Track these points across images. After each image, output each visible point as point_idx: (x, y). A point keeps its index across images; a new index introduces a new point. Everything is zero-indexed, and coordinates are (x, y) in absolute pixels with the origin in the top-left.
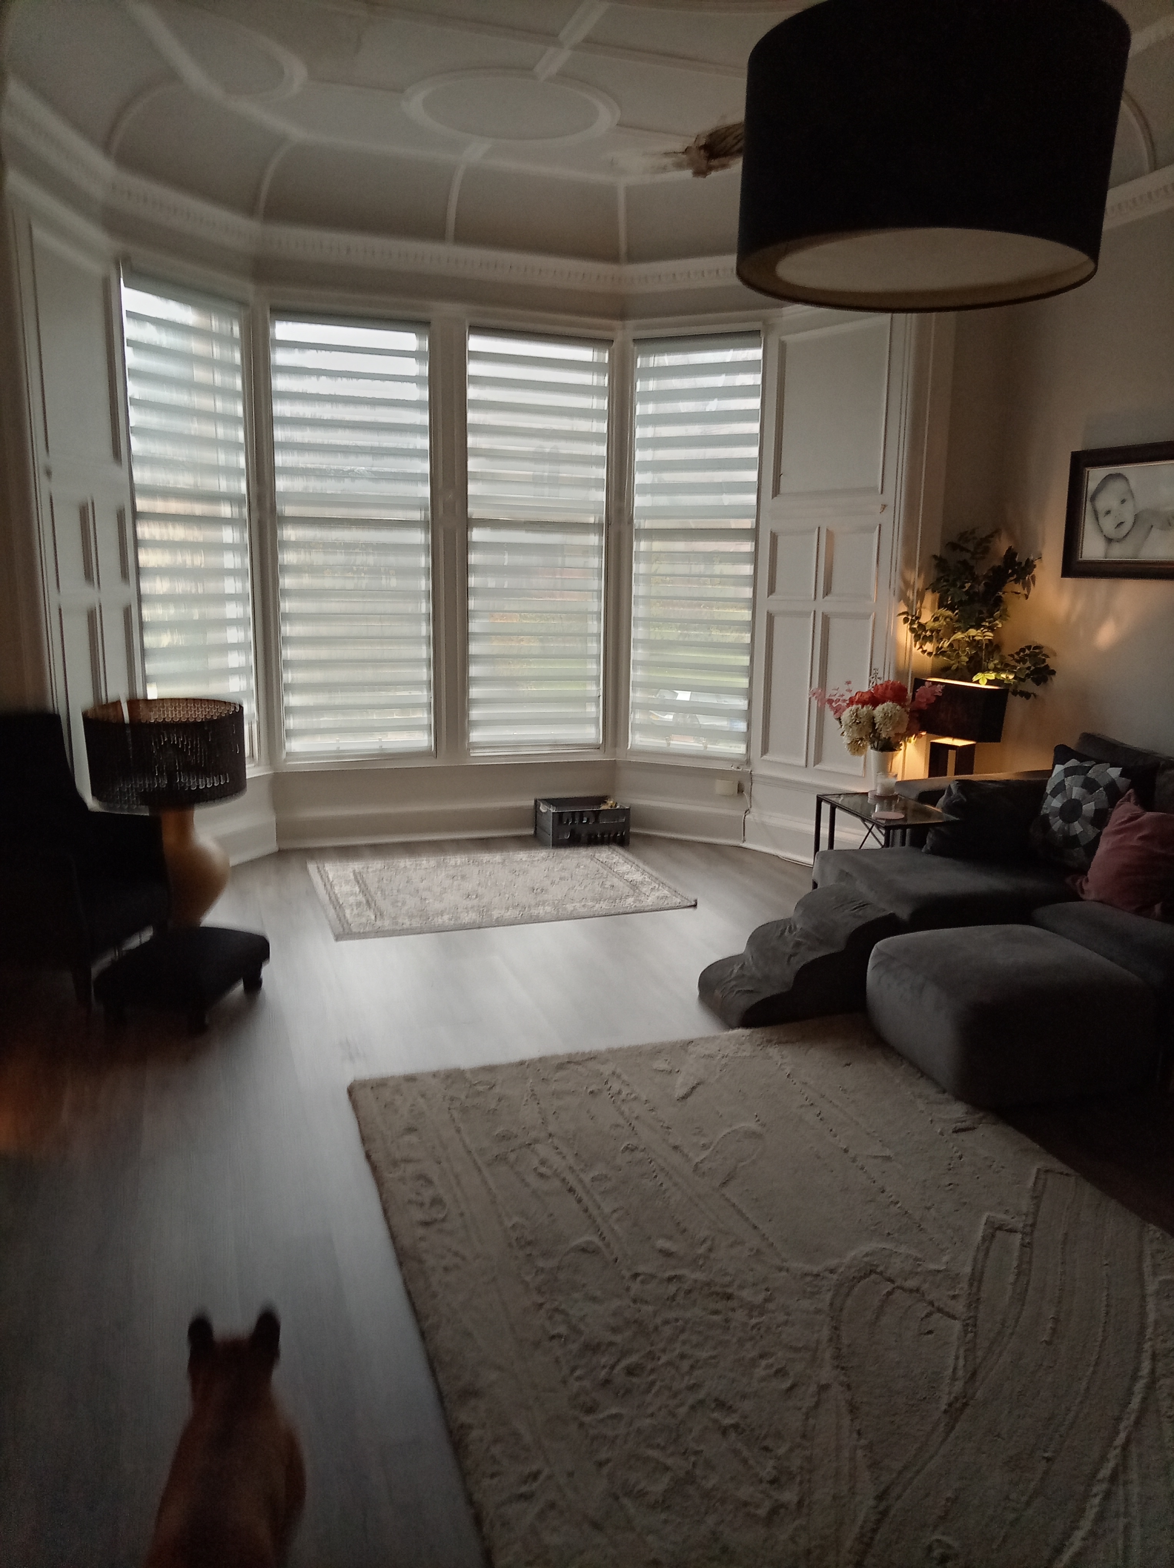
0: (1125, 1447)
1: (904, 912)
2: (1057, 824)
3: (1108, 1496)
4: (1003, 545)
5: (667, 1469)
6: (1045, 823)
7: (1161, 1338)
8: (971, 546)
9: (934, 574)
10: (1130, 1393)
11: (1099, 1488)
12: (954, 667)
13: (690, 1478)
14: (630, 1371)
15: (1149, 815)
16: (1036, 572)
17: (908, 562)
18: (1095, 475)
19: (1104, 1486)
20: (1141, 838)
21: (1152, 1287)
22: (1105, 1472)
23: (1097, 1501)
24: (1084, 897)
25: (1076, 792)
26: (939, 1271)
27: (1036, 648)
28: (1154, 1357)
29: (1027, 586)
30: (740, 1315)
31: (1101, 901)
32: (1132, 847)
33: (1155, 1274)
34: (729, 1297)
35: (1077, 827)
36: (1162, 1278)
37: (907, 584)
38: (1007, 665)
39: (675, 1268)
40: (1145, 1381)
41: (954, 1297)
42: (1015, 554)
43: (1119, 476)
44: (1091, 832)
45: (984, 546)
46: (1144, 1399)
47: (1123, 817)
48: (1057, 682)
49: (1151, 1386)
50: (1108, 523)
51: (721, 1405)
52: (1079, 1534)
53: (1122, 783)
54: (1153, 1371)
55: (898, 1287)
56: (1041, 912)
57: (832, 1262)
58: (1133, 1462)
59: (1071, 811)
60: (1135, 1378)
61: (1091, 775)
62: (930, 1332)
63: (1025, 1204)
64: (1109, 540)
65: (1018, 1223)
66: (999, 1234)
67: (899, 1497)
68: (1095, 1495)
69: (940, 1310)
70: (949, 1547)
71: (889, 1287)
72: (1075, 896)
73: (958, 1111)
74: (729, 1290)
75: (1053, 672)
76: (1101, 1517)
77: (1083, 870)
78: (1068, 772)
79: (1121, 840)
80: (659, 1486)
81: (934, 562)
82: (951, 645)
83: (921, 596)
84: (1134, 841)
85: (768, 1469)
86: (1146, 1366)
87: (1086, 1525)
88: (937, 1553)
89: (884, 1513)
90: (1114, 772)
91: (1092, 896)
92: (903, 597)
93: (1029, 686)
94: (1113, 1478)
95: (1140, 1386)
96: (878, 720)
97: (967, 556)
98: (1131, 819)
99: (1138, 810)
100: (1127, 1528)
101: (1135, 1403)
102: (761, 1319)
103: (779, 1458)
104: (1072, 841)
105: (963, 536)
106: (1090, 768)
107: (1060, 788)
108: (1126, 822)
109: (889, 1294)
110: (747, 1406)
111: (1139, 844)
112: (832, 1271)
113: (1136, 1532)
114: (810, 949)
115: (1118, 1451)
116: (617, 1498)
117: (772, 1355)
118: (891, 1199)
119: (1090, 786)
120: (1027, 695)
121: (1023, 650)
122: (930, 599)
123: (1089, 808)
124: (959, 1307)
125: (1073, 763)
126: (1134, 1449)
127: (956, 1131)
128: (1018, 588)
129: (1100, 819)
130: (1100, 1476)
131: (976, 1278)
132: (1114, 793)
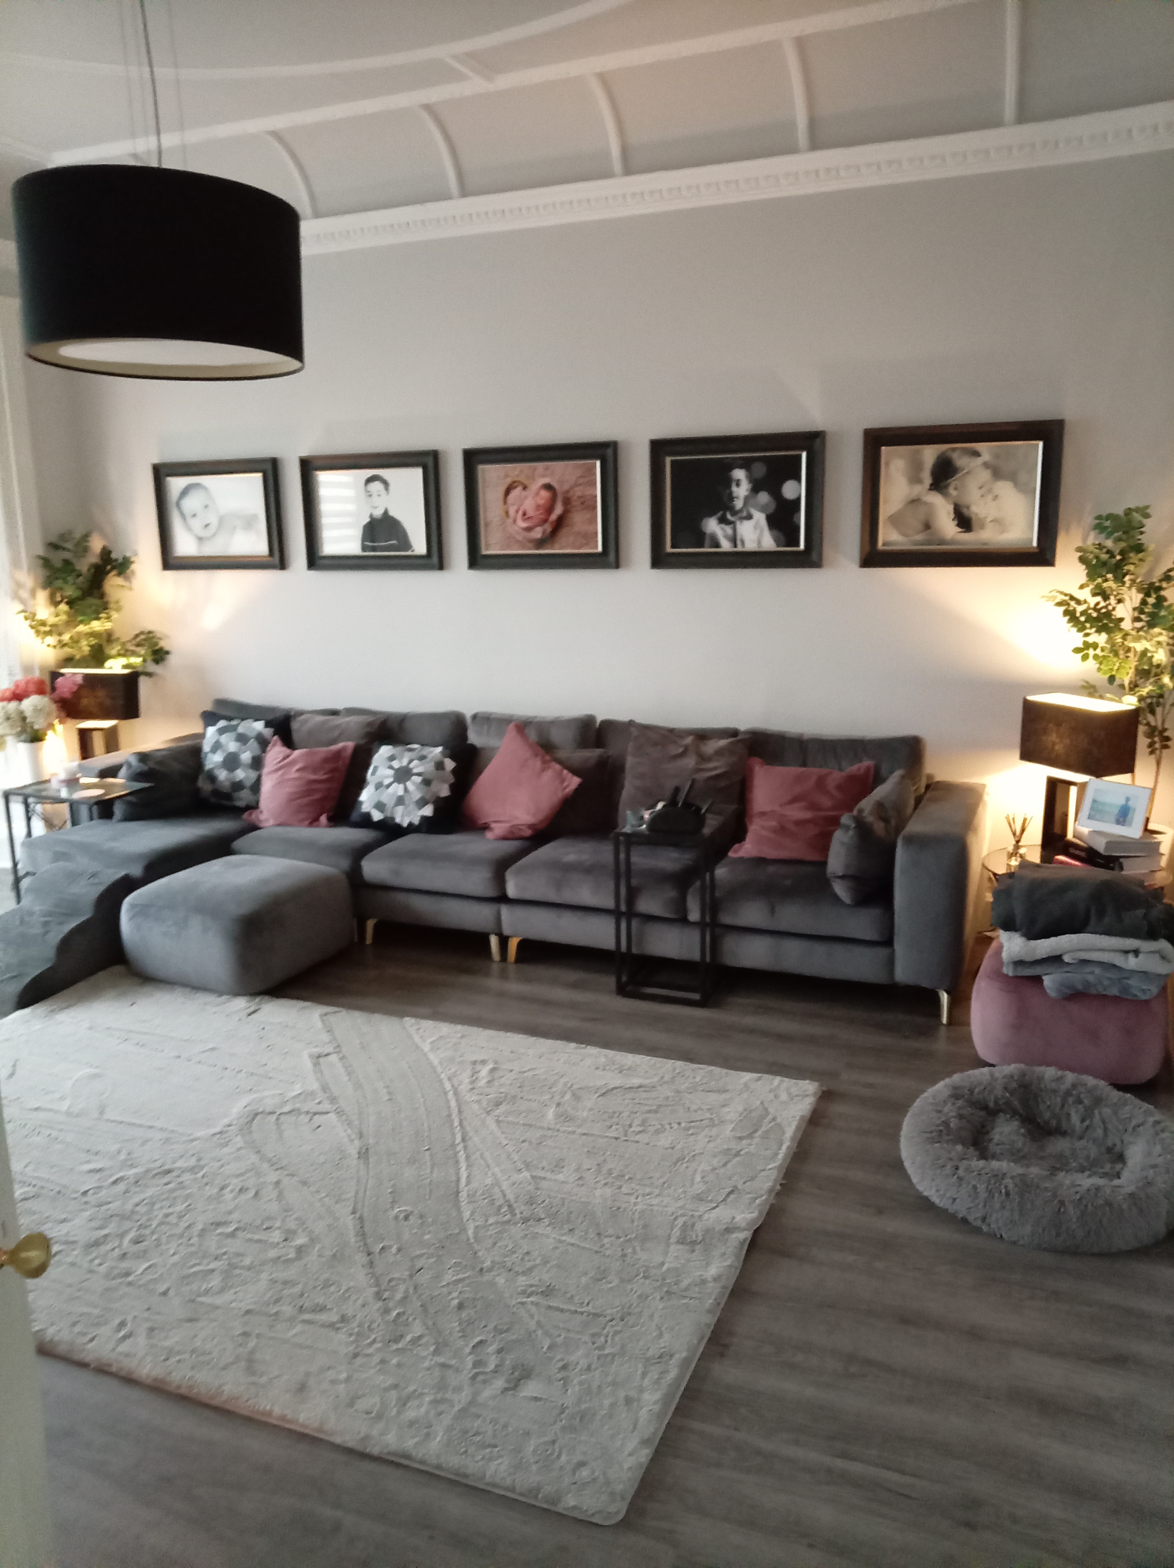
0: (461, 1124)
1: (136, 871)
2: (222, 775)
3: (465, 1148)
4: (97, 544)
5: (213, 1271)
6: (212, 778)
7: (447, 1069)
8: (69, 545)
9: (42, 573)
10: (448, 1101)
11: (460, 1147)
12: (78, 657)
13: (232, 1266)
14: (136, 1242)
15: (297, 753)
16: (133, 567)
17: (15, 563)
18: (176, 484)
19: (462, 1145)
20: (298, 770)
21: (426, 1047)
22: (458, 1139)
23: (462, 1152)
24: (262, 825)
25: (232, 746)
26: (300, 1094)
27: (150, 632)
28: (449, 1079)
29: (127, 579)
30: (187, 1177)
31: (279, 825)
32: (294, 779)
33: (425, 1041)
34: (169, 1171)
35: (240, 774)
36: (429, 1041)
37: (19, 585)
38: (127, 651)
39: (111, 1176)
40: (451, 1092)
41: (319, 1103)
42: (110, 552)
43: (197, 486)
44: (253, 775)
45: (82, 546)
46: (457, 1100)
47: (276, 759)
48: (173, 660)
49: (456, 1094)
50: (196, 524)
51: (218, 1224)
52: (463, 1169)
53: (268, 732)
54: (453, 1086)
55: (280, 1114)
56: (237, 844)
57: (226, 1121)
58: (468, 1128)
59: (231, 762)
60: (446, 1093)
61: (240, 729)
62: (319, 1127)
63: (325, 1037)
64: (200, 539)
65: (329, 1049)
66: (321, 1060)
67: (363, 1206)
68: (460, 1151)
69: (315, 1114)
70: (406, 1211)
71: (275, 1117)
72: (254, 827)
73: (241, 1003)
74: (166, 1167)
75: (167, 653)
76: (468, 1158)
77: (254, 806)
78: (222, 731)
79: (282, 775)
80: (215, 1282)
81: (42, 562)
82: (71, 638)
83: (33, 594)
84: (293, 773)
85: (276, 1236)
86: (448, 1086)
87: (463, 1165)
88: (402, 1216)
89: (361, 1218)
90: (259, 726)
91: (271, 822)
92: (16, 596)
93: (152, 667)
94: (464, 1140)
95: (451, 1095)
96: (28, 713)
97: (67, 555)
98: (284, 759)
99: (287, 751)
100: (482, 1156)
101: (453, 1104)
102: (204, 1171)
103: (279, 1228)
104: (238, 786)
105: (63, 537)
106: (238, 725)
107: (217, 747)
108: (280, 762)
109: (278, 1119)
110: (235, 1216)
111: (297, 775)
112: (229, 1126)
113: (487, 1155)
114: (61, 923)
115: (458, 1128)
116: (193, 1301)
117: (229, 1184)
118: (236, 1070)
119: (242, 739)
120: (149, 675)
121: (137, 636)
122: (42, 596)
123: (246, 757)
124: (327, 1106)
125: (222, 723)
126: (465, 1123)
127: (250, 1015)
128: (120, 581)
129: (257, 763)
130: (457, 1142)
131: (325, 1088)
132: (263, 743)
